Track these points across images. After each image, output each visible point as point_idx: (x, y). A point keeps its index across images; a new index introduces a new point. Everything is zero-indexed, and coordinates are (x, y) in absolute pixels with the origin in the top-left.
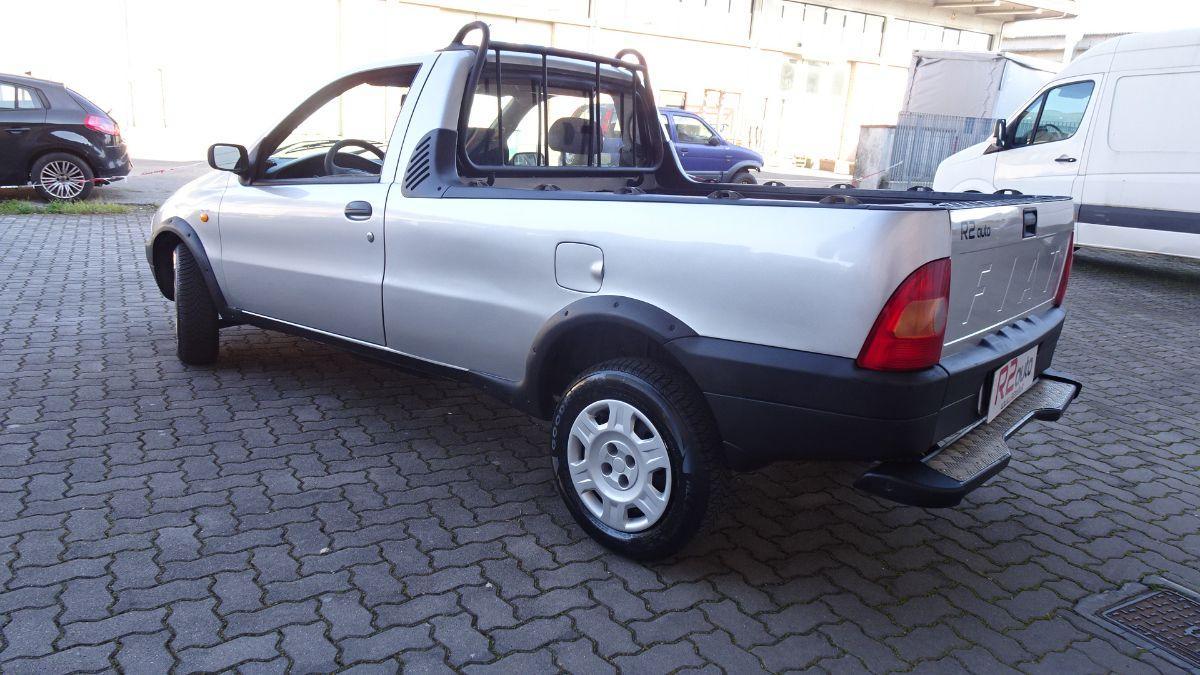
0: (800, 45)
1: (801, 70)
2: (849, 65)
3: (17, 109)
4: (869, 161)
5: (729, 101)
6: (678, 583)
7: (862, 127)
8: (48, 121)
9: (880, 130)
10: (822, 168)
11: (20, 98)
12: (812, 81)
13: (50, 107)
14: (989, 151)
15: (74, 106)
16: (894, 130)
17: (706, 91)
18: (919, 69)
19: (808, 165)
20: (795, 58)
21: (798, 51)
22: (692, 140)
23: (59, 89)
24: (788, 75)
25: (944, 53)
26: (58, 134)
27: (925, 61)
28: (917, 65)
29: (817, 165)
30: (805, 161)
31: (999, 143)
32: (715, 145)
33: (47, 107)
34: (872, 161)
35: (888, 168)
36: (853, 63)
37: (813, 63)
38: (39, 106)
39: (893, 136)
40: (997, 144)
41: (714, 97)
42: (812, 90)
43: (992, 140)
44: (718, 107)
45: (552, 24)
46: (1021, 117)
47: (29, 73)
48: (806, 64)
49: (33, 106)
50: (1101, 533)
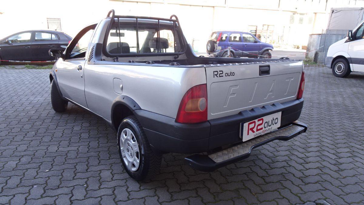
0: (296, 8)
1: (297, 17)
2: (314, 14)
3: (51, 40)
4: (311, 46)
5: (271, 28)
6: (145, 189)
7: (310, 35)
8: (59, 43)
9: (316, 35)
10: (303, 49)
11: (52, 37)
12: (301, 20)
13: (60, 39)
14: (346, 42)
15: (66, 39)
16: (320, 35)
17: (263, 25)
18: (333, 14)
19: (298, 48)
20: (294, 13)
21: (295, 10)
22: (249, 41)
23: (62, 34)
24: (292, 19)
25: (342, 8)
26: (62, 46)
27: (335, 11)
28: (332, 13)
29: (301, 48)
30: (297, 47)
31: (349, 38)
32: (256, 43)
33: (59, 39)
34: (313, 46)
35: (318, 48)
36: (315, 13)
37: (301, 14)
38: (57, 39)
39: (320, 37)
40: (349, 39)
41: (266, 27)
42: (301, 24)
43: (347, 38)
44: (267, 30)
45: (214, 7)
46: (358, 30)
47: (56, 30)
48: (299, 14)
49: (56, 39)
50: (312, 182)
